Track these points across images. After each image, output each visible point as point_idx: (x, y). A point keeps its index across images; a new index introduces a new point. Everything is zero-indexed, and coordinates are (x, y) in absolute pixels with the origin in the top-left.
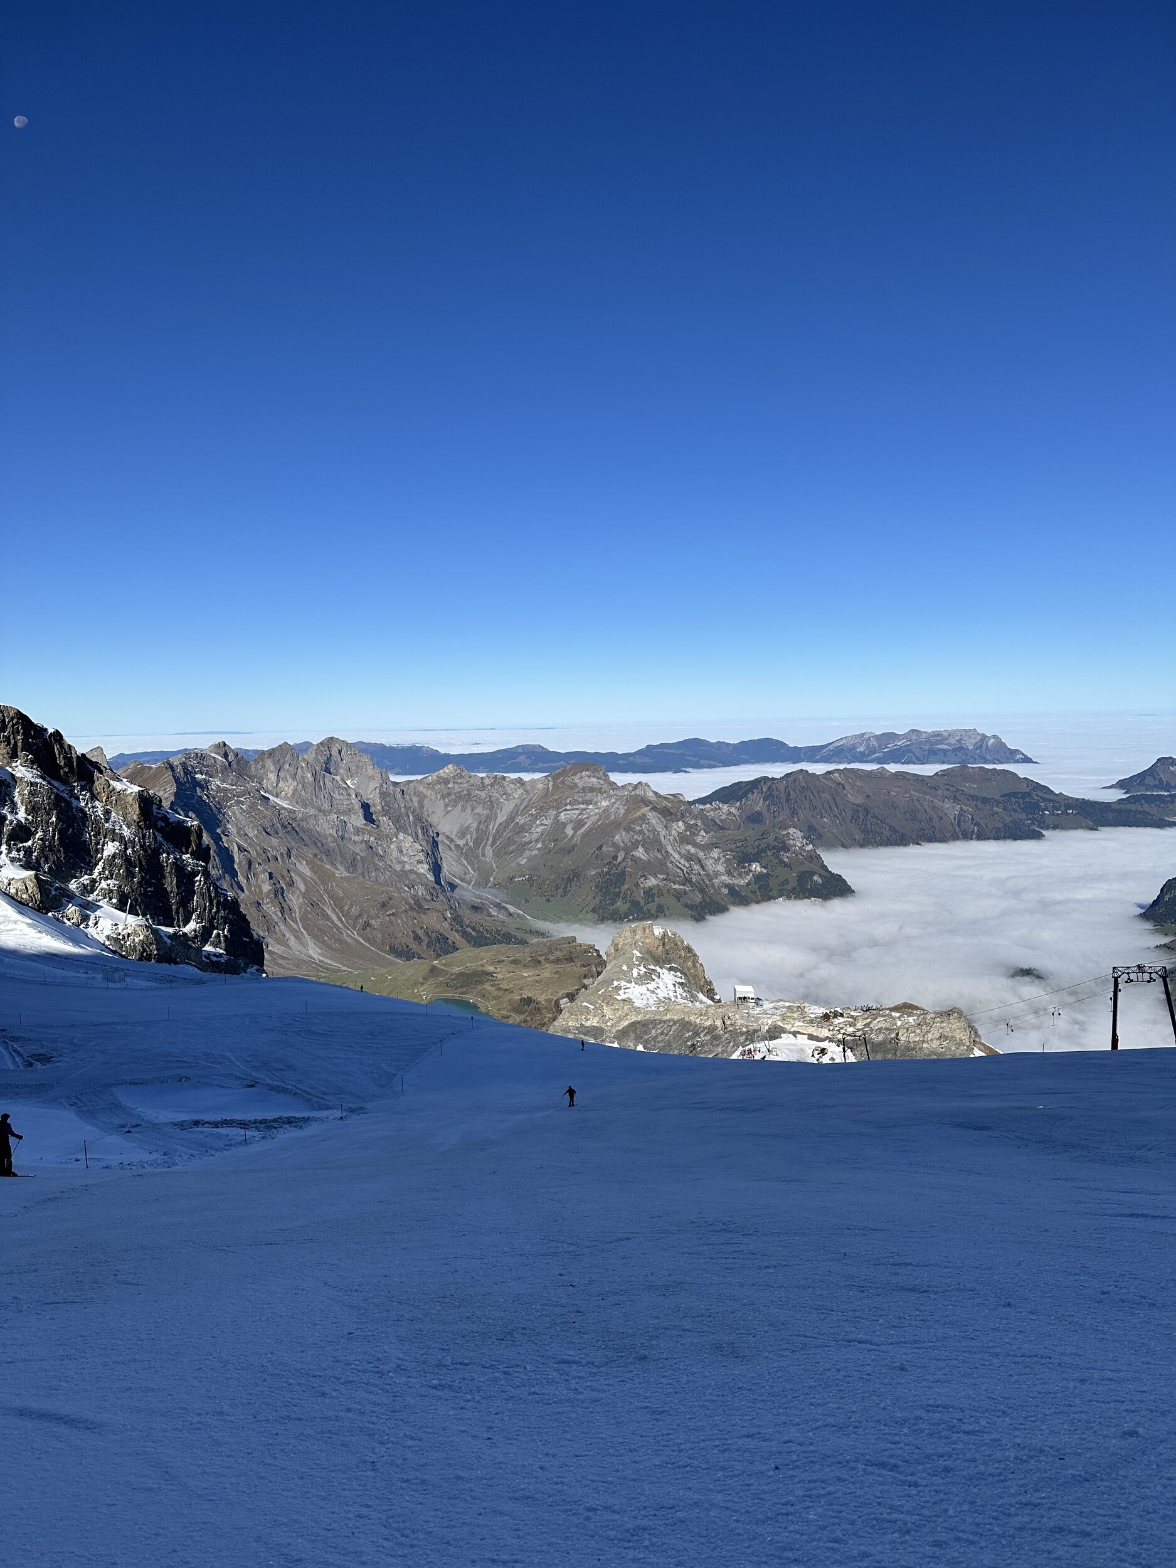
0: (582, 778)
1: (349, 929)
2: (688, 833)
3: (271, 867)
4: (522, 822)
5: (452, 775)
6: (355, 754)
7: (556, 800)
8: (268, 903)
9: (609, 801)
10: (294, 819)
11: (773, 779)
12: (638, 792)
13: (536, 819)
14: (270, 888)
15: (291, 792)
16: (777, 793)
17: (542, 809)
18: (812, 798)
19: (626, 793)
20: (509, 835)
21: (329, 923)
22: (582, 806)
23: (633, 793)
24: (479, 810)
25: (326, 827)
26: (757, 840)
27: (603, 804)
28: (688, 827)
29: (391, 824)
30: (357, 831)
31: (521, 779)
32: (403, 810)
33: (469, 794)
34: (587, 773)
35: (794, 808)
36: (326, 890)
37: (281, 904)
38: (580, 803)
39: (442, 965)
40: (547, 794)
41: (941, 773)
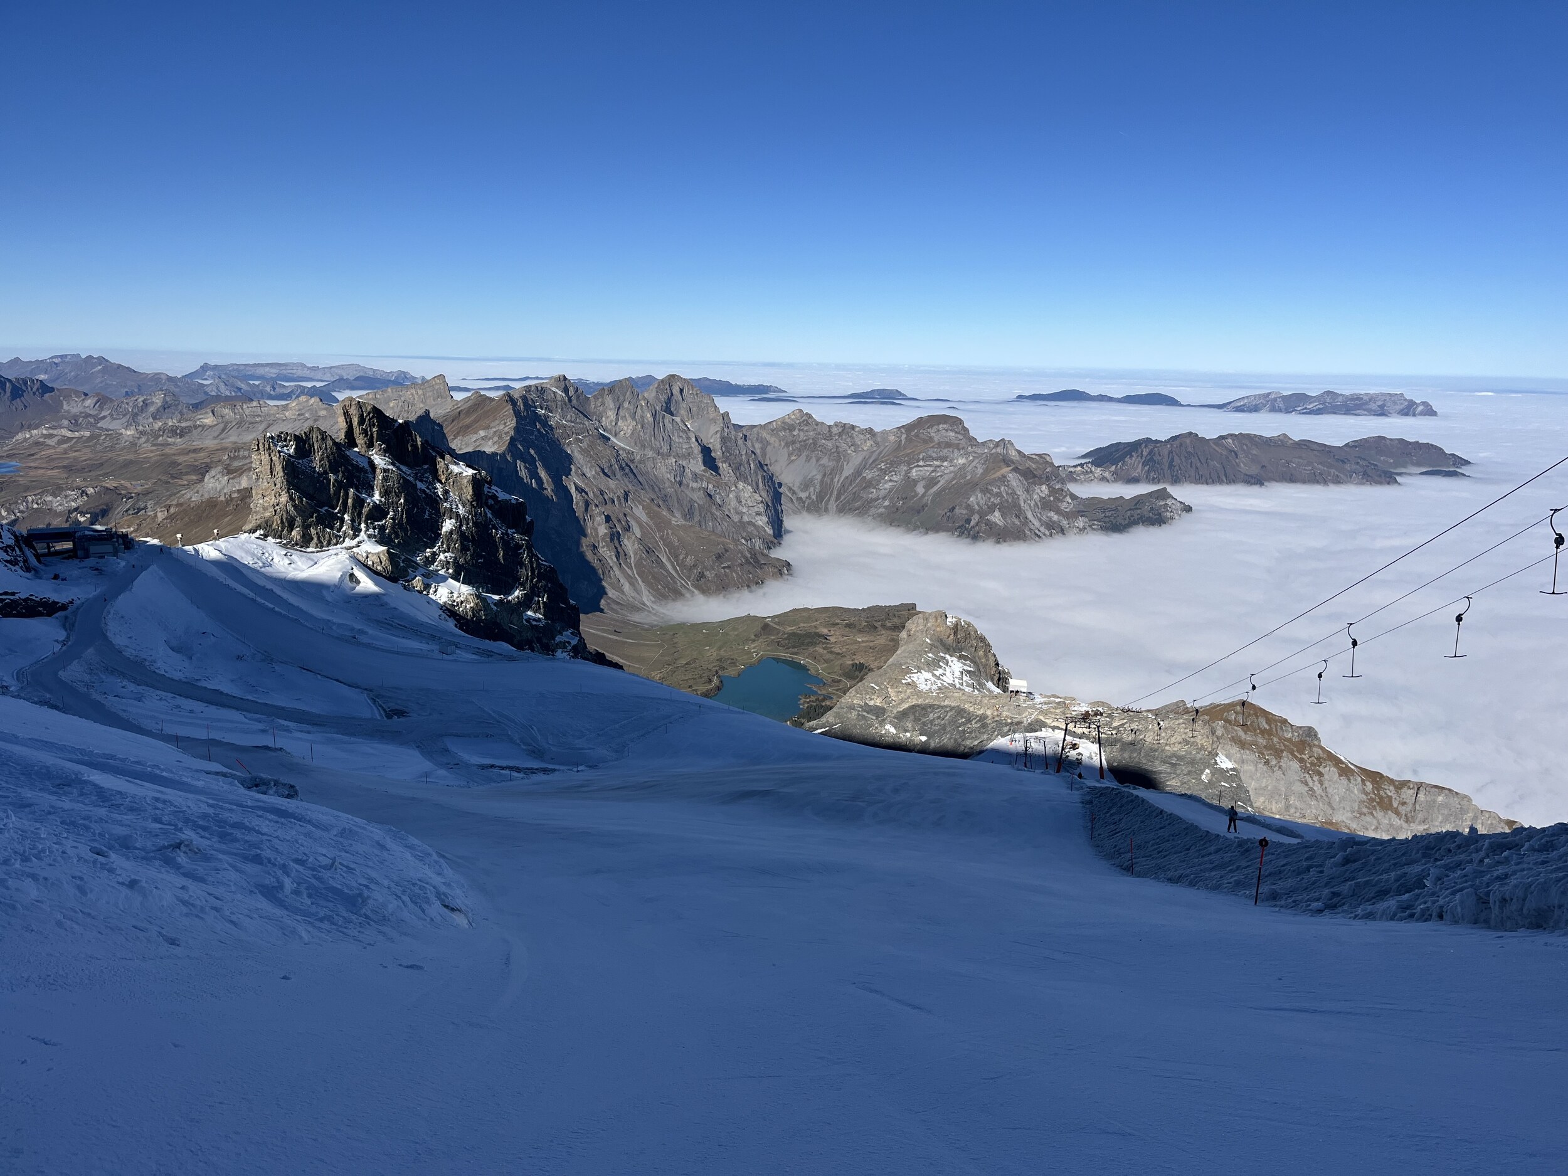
0: (938, 431)
1: (683, 580)
2: (1052, 499)
3: (608, 510)
4: (870, 476)
5: (798, 422)
6: (697, 394)
7: (908, 455)
8: (603, 547)
9: (966, 458)
10: (632, 461)
11: (1157, 441)
12: (999, 450)
13: (885, 474)
14: (606, 531)
15: (629, 432)
16: (1160, 458)
17: (892, 463)
18: (1199, 464)
19: (986, 451)
20: (854, 490)
21: (664, 572)
22: (937, 463)
23: (994, 451)
24: (825, 461)
25: (663, 471)
26: (1130, 510)
27: (960, 461)
28: (1053, 491)
29: (731, 471)
30: (696, 477)
31: (872, 430)
32: (744, 457)
33: (815, 444)
34: (945, 426)
35: (1176, 475)
36: (662, 537)
37: (616, 548)
38: (934, 459)
39: (775, 623)
40: (898, 447)
41: (1353, 444)
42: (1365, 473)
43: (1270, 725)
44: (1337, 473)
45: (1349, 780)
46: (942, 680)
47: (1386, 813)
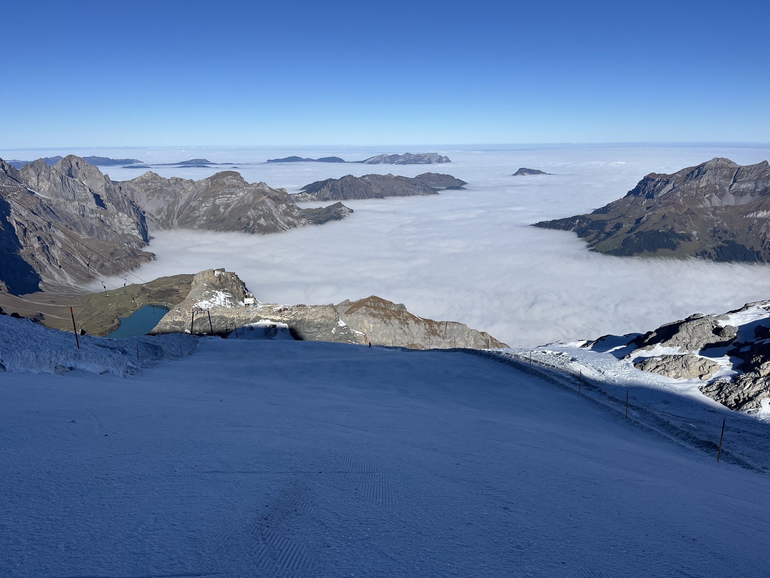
0: (228, 179)
1: (92, 268)
2: (288, 210)
3: (39, 233)
4: (194, 205)
5: (150, 178)
6: (87, 165)
7: (213, 192)
8: (39, 255)
9: (244, 193)
10: (51, 205)
11: (335, 180)
12: (260, 188)
13: (202, 203)
14: (39, 246)
15: (47, 188)
16: (337, 188)
17: (205, 197)
18: (354, 190)
19: (253, 188)
20: (187, 212)
21: (79, 266)
22: (229, 196)
23: (257, 188)
24: (168, 198)
25: (72, 209)
26: (326, 213)
27: (240, 194)
28: (288, 207)
29: (113, 207)
30: (92, 211)
31: (192, 180)
32: (120, 198)
33: (161, 189)
34: (231, 177)
35: (345, 196)
36: (75, 246)
37: (47, 255)
38: (227, 194)
39: (148, 287)
40: (208, 189)
41: (418, 177)
42: (424, 189)
43: (385, 306)
44: (413, 190)
45: (419, 325)
46: (214, 304)
47: (435, 337)
